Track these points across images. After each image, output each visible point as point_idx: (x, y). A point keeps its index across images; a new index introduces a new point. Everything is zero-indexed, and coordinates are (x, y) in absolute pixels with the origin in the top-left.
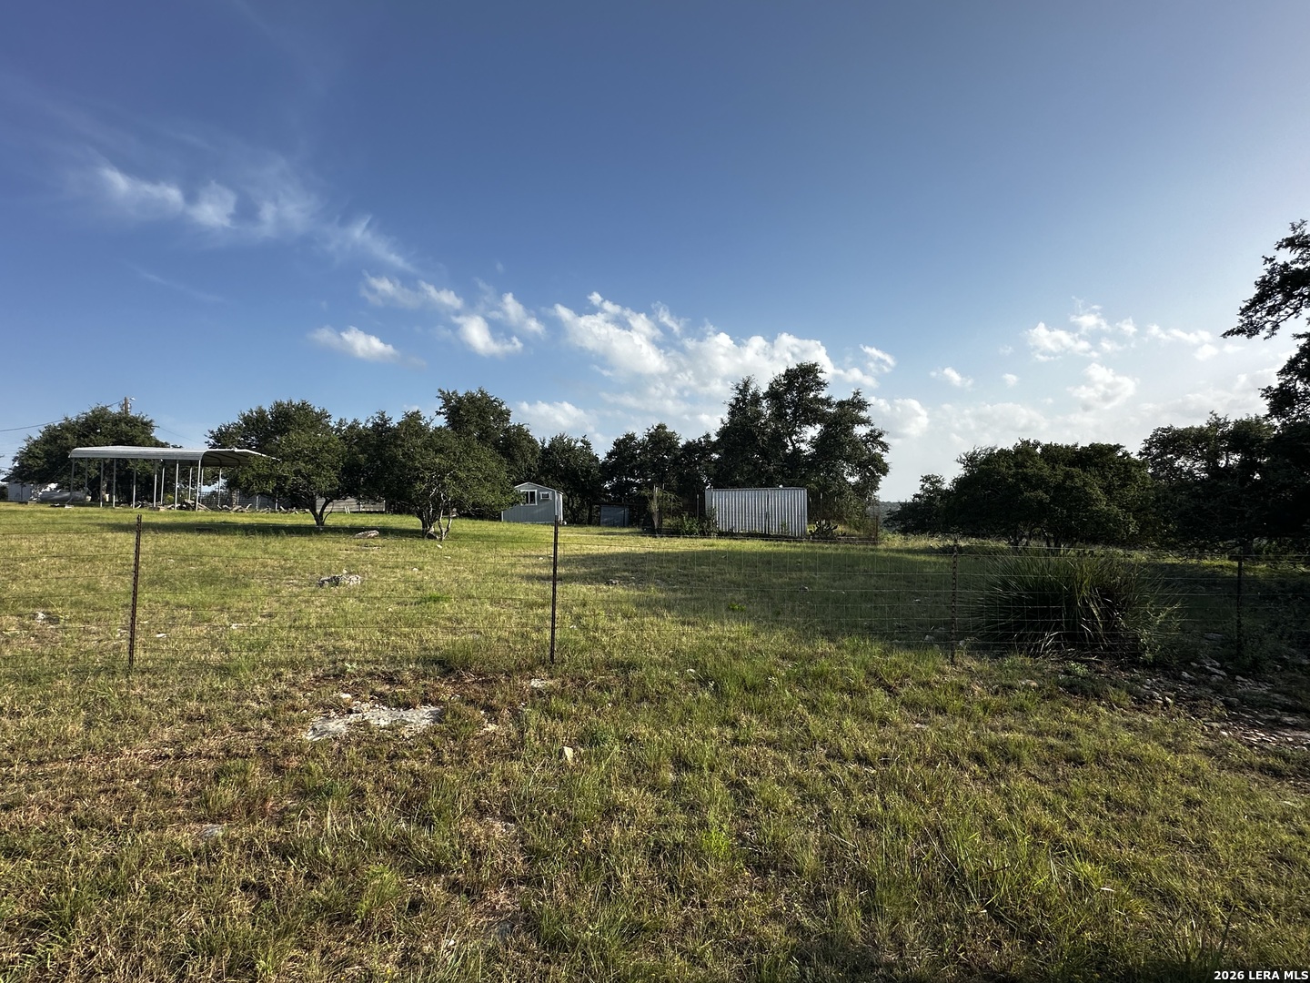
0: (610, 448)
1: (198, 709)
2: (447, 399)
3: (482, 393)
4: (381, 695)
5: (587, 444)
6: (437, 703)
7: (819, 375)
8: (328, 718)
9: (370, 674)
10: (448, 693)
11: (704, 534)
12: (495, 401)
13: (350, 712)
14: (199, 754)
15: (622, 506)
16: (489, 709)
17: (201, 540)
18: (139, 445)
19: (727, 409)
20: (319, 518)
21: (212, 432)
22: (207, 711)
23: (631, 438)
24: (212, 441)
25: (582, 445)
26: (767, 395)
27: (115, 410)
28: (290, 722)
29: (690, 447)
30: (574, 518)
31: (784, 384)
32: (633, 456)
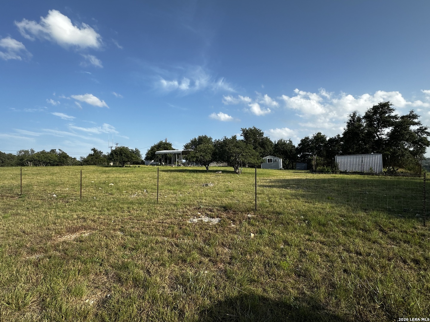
0: (300, 142)
1: (168, 213)
2: (243, 130)
3: (254, 128)
4: (208, 214)
5: (291, 142)
6: (220, 218)
7: (390, 106)
8: (194, 218)
9: (207, 209)
10: (224, 215)
11: (333, 172)
12: (258, 130)
13: (199, 217)
14: (166, 223)
15: (304, 163)
16: (234, 221)
17: (179, 174)
18: (169, 150)
19: (346, 124)
20: (207, 168)
21: (184, 146)
22: (169, 213)
23: (307, 138)
24: (184, 148)
25: (289, 142)
26: (365, 117)
27: (164, 141)
28: (185, 218)
29: (331, 140)
30: (286, 167)
31: (373, 112)
32: (308, 145)
